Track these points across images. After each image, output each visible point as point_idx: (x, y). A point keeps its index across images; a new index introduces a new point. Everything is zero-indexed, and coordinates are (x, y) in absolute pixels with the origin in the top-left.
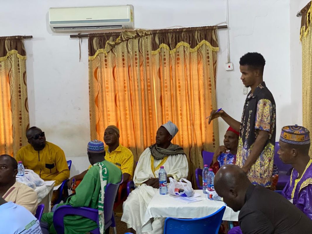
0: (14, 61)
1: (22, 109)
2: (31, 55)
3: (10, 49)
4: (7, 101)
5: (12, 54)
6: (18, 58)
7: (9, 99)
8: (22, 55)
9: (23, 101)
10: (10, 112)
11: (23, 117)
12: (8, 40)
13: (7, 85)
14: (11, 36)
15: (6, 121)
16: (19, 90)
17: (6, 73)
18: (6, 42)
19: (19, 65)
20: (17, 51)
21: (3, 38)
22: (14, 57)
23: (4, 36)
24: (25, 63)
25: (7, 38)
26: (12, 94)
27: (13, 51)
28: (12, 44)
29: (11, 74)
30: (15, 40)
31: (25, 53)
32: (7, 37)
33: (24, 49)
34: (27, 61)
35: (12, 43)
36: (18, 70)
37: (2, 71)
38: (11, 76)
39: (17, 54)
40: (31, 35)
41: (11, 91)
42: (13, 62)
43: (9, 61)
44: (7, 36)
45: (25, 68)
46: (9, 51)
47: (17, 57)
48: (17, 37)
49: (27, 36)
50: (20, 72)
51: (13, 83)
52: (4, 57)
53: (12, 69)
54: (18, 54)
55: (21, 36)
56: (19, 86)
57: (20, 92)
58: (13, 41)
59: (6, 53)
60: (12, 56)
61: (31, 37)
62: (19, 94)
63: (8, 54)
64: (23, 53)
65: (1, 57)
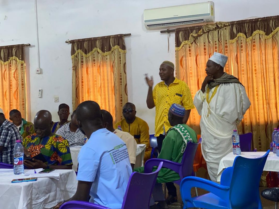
1: (123, 93)
2: (130, 49)
4: (112, 87)
5: (115, 49)
6: (120, 52)
7: (113, 85)
8: (123, 50)
9: (123, 86)
10: (114, 95)
11: (123, 99)
12: (112, 38)
13: (111, 74)
14: (115, 34)
15: (111, 103)
16: (120, 77)
17: (110, 64)
18: (111, 39)
19: (120, 58)
20: (119, 47)
21: (109, 37)
22: (117, 51)
23: (109, 35)
24: (125, 56)
25: (112, 37)
26: (115, 81)
27: (116, 47)
29: (115, 65)
30: (118, 38)
31: (125, 47)
32: (111, 36)
33: (124, 45)
34: (126, 54)
35: (116, 40)
37: (107, 63)
38: (115, 67)
39: (119, 49)
40: (130, 33)
41: (115, 78)
42: (116, 55)
43: (113, 55)
44: (112, 35)
45: (125, 60)
46: (113, 46)
47: (119, 51)
48: (119, 36)
49: (127, 34)
50: (121, 63)
51: (116, 72)
52: (110, 52)
53: (115, 61)
54: (120, 49)
55: (122, 35)
56: (120, 75)
57: (121, 79)
58: (116, 38)
59: (111, 48)
60: (115, 50)
61: (130, 34)
62: (120, 81)
63: (112, 49)
64: (124, 48)
65: (107, 52)
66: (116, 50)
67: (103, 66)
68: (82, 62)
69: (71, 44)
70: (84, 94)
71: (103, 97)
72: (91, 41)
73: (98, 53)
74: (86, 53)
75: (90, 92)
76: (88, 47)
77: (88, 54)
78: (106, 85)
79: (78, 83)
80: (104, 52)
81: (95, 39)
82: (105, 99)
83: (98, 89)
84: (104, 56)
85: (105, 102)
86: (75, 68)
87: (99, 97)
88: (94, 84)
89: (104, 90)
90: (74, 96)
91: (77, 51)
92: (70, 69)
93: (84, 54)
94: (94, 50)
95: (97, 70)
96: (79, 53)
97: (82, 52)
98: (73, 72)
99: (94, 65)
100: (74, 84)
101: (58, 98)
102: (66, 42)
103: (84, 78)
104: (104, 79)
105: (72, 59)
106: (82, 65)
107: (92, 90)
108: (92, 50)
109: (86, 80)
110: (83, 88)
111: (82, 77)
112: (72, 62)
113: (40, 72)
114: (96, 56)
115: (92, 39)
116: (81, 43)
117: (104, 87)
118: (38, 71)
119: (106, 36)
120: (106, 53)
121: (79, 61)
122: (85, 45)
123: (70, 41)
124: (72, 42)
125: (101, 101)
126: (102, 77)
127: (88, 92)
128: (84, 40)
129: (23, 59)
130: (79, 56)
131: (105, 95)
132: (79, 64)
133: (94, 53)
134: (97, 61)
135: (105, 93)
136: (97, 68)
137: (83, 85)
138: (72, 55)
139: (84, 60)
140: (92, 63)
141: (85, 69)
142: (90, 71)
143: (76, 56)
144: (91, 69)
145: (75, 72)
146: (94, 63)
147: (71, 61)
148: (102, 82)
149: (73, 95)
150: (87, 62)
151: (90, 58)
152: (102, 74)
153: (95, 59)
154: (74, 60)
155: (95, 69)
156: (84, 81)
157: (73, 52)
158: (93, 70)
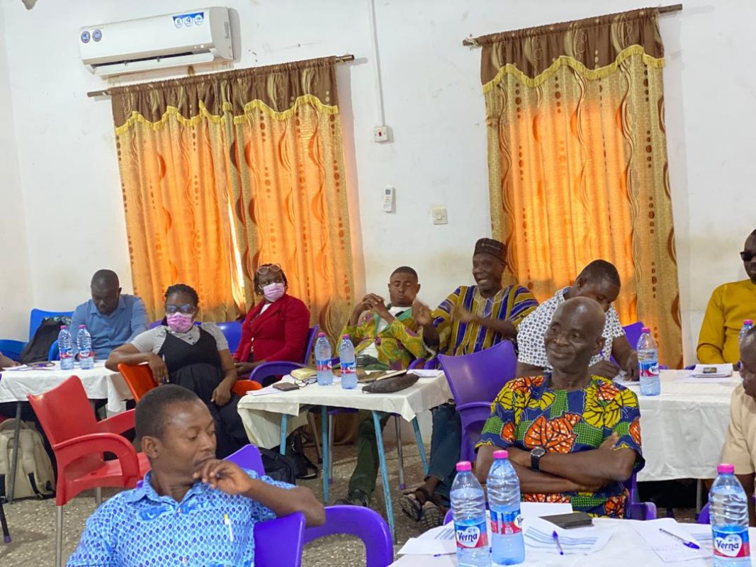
0: (637, 73)
1: (657, 191)
2: (677, 55)
3: (626, 44)
4: (618, 173)
5: (630, 56)
6: (646, 66)
7: (623, 169)
8: (655, 57)
9: (658, 172)
10: (625, 200)
11: (658, 211)
12: (619, 20)
13: (616, 136)
14: (627, 11)
15: (616, 225)
16: (647, 144)
17: (613, 104)
18: (614, 27)
19: (646, 83)
20: (641, 48)
21: (607, 20)
22: (636, 63)
23: (608, 14)
24: (661, 75)
25: (617, 18)
26: (629, 156)
27: (634, 49)
28: (630, 32)
29: (628, 106)
30: (637, 21)
31: (663, 49)
32: (615, 15)
33: (659, 41)
34: (664, 69)
35: (630, 27)
36: (645, 96)
37: (603, 102)
38: (628, 111)
39: (642, 56)
40: (679, 3)
41: (628, 149)
42: (633, 76)
43: (621, 74)
44: (617, 12)
45: (662, 90)
46: (622, 48)
47: (642, 62)
48: (642, 13)
49: (670, 7)
50: (650, 99)
51: (633, 127)
52: (610, 65)
53: (629, 94)
54: (645, 55)
55: (652, 9)
56: (647, 136)
57: (649, 149)
58: (631, 22)
59: (615, 55)
60: (630, 61)
61: (679, 7)
62: (647, 155)
63: (620, 58)
64: (657, 51)
65: (601, 66)
66: (632, 57)
67: (587, 111)
68: (518, 101)
69: (481, 49)
70: (527, 199)
71: (590, 206)
72: (545, 36)
73: (572, 70)
74: (530, 74)
75: (548, 193)
76: (538, 54)
77: (537, 78)
78: (599, 169)
79: (506, 167)
80: (592, 68)
81: (561, 29)
82: (596, 210)
83: (572, 184)
84: (591, 81)
85: (598, 222)
86: (497, 122)
87: (578, 207)
88: (558, 170)
89: (594, 184)
90: (497, 205)
91: (501, 70)
92: (478, 124)
93: (524, 78)
94: (557, 63)
95: (568, 126)
96: (509, 75)
97: (516, 69)
98: (490, 133)
99: (556, 108)
100: (495, 169)
101: (445, 211)
102: (466, 43)
103: (524, 151)
104: (591, 153)
105: (486, 94)
106: (518, 110)
107: (552, 185)
108: (549, 63)
109: (533, 158)
110: (522, 179)
111: (520, 148)
112: (486, 104)
113: (385, 136)
114: (563, 81)
115: (552, 29)
116: (513, 43)
117: (593, 174)
118: (380, 134)
119: (597, 15)
120: (597, 69)
121: (509, 99)
122: (528, 48)
123: (477, 40)
124: (486, 42)
125: (585, 219)
126: (585, 146)
127: (540, 192)
128: (522, 35)
129: (333, 102)
130: (509, 85)
131: (596, 199)
132: (510, 108)
133: (558, 74)
134: (568, 97)
135: (595, 193)
136: (568, 119)
137: (521, 172)
138: (484, 82)
139: (525, 95)
140: (552, 104)
141: (526, 124)
142: (546, 129)
143: (498, 86)
144: (549, 119)
145: (497, 131)
146: (558, 104)
147: (482, 100)
148: (587, 162)
149: (492, 203)
150: (535, 100)
151: (545, 90)
152: (585, 136)
153: (559, 90)
154: (493, 97)
155: (563, 120)
156: (524, 158)
157: (488, 72)
158: (554, 123)
